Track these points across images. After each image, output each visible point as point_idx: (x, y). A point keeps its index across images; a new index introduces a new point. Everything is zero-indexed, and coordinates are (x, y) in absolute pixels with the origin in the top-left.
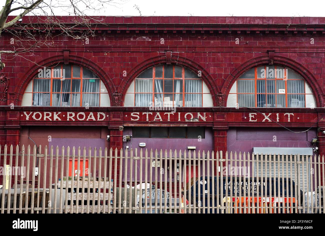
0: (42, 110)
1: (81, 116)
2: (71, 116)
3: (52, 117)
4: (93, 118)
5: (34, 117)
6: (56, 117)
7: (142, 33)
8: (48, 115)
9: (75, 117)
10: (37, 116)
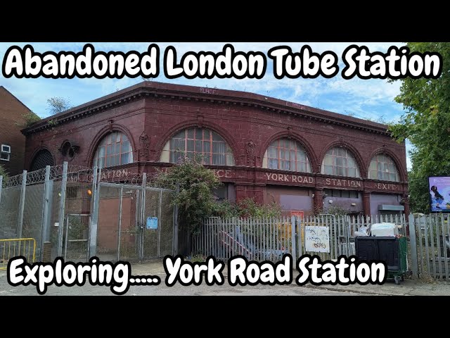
0: (277, 172)
1: (300, 179)
2: (294, 179)
3: (283, 178)
4: (307, 181)
5: (272, 177)
6: (286, 179)
7: (327, 123)
8: (281, 176)
9: (297, 180)
10: (275, 177)
